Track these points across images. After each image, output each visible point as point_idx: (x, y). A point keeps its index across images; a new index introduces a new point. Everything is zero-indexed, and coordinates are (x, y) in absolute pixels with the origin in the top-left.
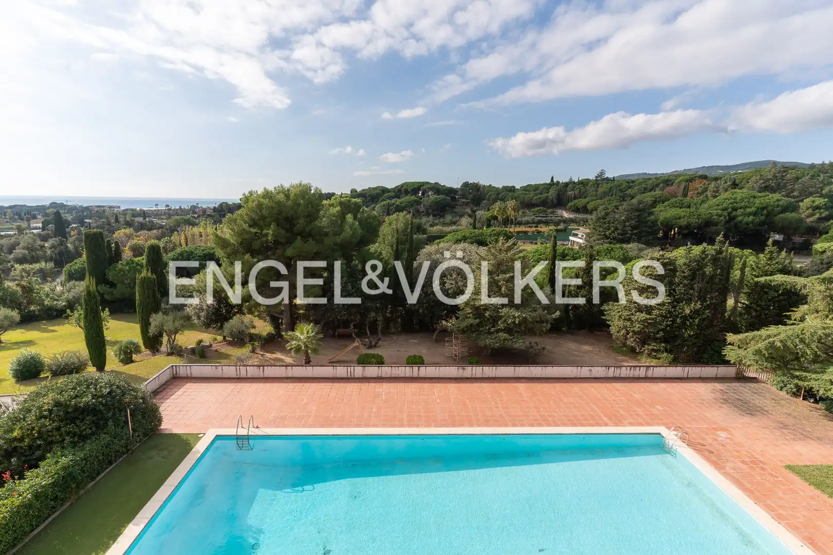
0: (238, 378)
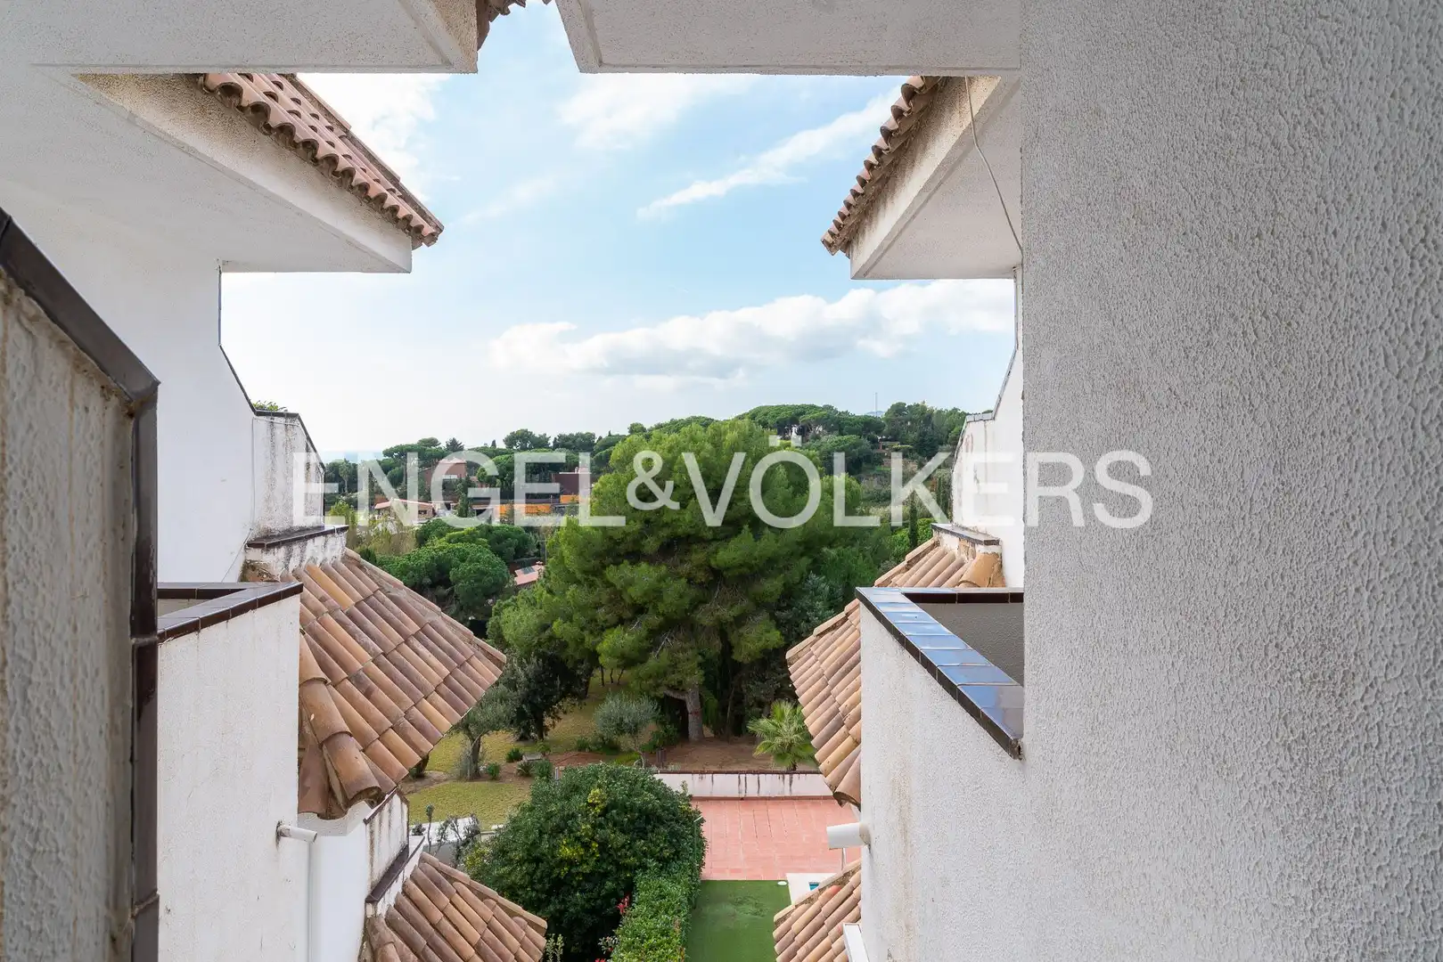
0: (742, 799)
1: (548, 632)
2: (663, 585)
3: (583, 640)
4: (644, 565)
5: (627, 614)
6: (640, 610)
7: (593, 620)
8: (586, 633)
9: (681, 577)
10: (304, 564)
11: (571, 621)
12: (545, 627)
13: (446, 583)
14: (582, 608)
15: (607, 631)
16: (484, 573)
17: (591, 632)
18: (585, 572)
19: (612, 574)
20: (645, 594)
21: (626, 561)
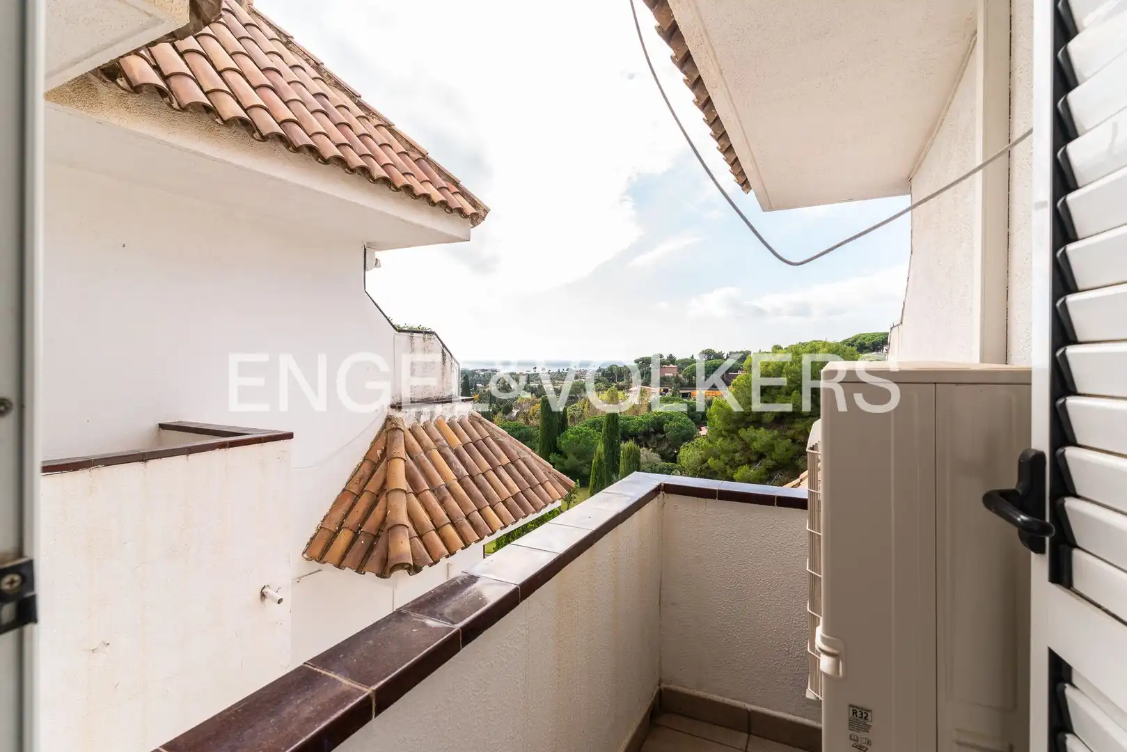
1: (706, 464)
2: (775, 442)
3: (726, 471)
4: (762, 429)
5: (754, 458)
6: (761, 456)
7: (733, 459)
8: (728, 467)
9: (788, 438)
10: (434, 419)
11: (719, 459)
12: (704, 461)
13: (662, 432)
14: (726, 452)
15: (740, 467)
16: (682, 428)
17: (731, 467)
18: (726, 431)
19: (742, 432)
20: (763, 447)
21: (752, 427)
